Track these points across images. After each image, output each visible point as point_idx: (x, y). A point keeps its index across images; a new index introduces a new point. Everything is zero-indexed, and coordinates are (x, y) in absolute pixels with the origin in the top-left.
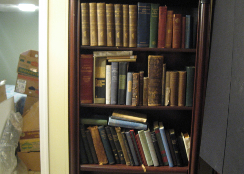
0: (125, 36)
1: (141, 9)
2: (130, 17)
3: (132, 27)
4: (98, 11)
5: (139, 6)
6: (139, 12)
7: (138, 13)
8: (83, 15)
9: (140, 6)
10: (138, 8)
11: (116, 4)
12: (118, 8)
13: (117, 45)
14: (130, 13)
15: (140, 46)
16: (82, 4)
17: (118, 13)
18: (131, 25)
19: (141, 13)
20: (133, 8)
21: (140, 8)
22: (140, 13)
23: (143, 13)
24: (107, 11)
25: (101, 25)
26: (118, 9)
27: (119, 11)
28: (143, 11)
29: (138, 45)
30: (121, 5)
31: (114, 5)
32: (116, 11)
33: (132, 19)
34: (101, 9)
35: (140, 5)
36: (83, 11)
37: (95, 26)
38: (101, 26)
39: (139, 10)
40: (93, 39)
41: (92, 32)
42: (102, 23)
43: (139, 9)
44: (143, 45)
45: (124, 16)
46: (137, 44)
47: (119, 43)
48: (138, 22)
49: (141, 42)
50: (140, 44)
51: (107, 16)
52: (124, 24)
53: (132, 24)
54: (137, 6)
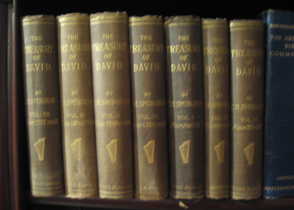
0: (215, 154)
1: (279, 38)
2: (237, 72)
3: (245, 114)
4: (97, 48)
5: (271, 26)
6: (274, 49)
7: (270, 54)
8: (29, 68)
9: (276, 26)
10: (269, 31)
11: (176, 18)
12: (182, 34)
13: (178, 195)
14: (236, 53)
15: (273, 193)
16: (26, 22)
17: (182, 54)
18: (237, 107)
19: (282, 54)
20: (246, 34)
21: (276, 32)
22: (276, 54)
23: (288, 54)
24: (136, 48)
25: (107, 109)
26: (185, 38)
27: (186, 48)
28: (286, 46)
29: (268, 189)
30: (198, 19)
31: (164, 21)
32: (173, 49)
33: (245, 78)
34: (109, 41)
35: (274, 22)
36: (28, 49)
37: (82, 115)
38: (110, 116)
39: (274, 42)
40: (75, 170)
41: (72, 140)
42: (113, 102)
43: (270, 37)
44: (287, 188)
45: (211, 69)
46: (263, 186)
47: (188, 187)
48: (268, 93)
49: (279, 178)
50: (275, 183)
51: (137, 67)
52: (211, 105)
53: (244, 101)
54: (266, 26)
